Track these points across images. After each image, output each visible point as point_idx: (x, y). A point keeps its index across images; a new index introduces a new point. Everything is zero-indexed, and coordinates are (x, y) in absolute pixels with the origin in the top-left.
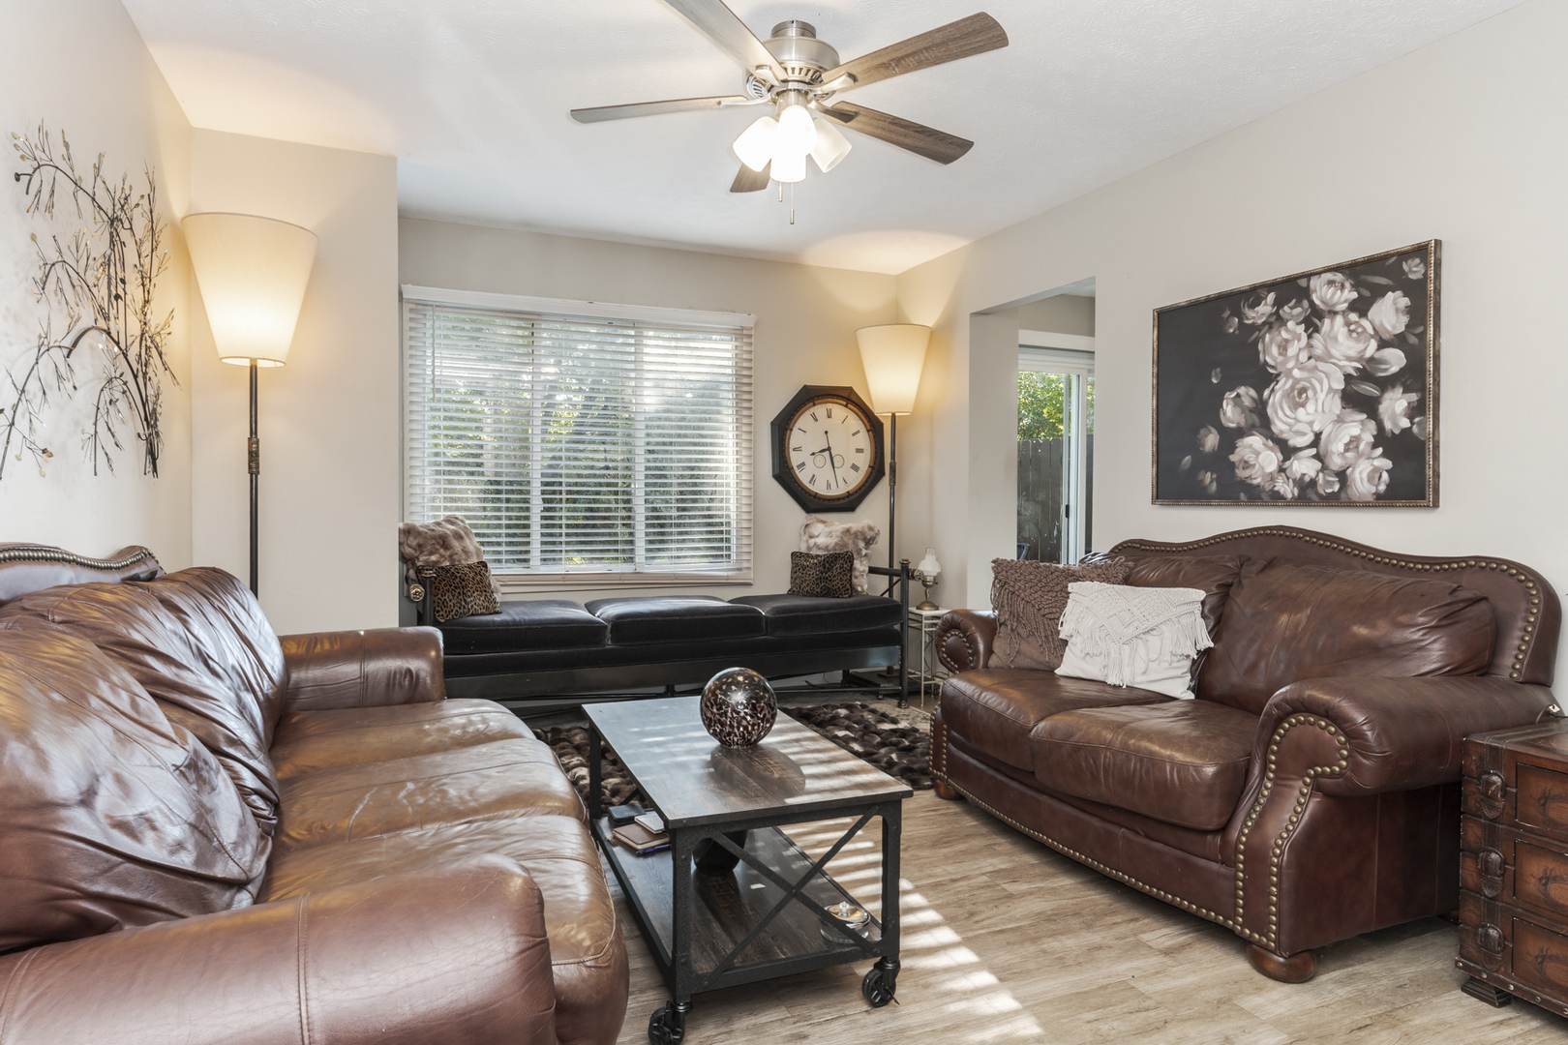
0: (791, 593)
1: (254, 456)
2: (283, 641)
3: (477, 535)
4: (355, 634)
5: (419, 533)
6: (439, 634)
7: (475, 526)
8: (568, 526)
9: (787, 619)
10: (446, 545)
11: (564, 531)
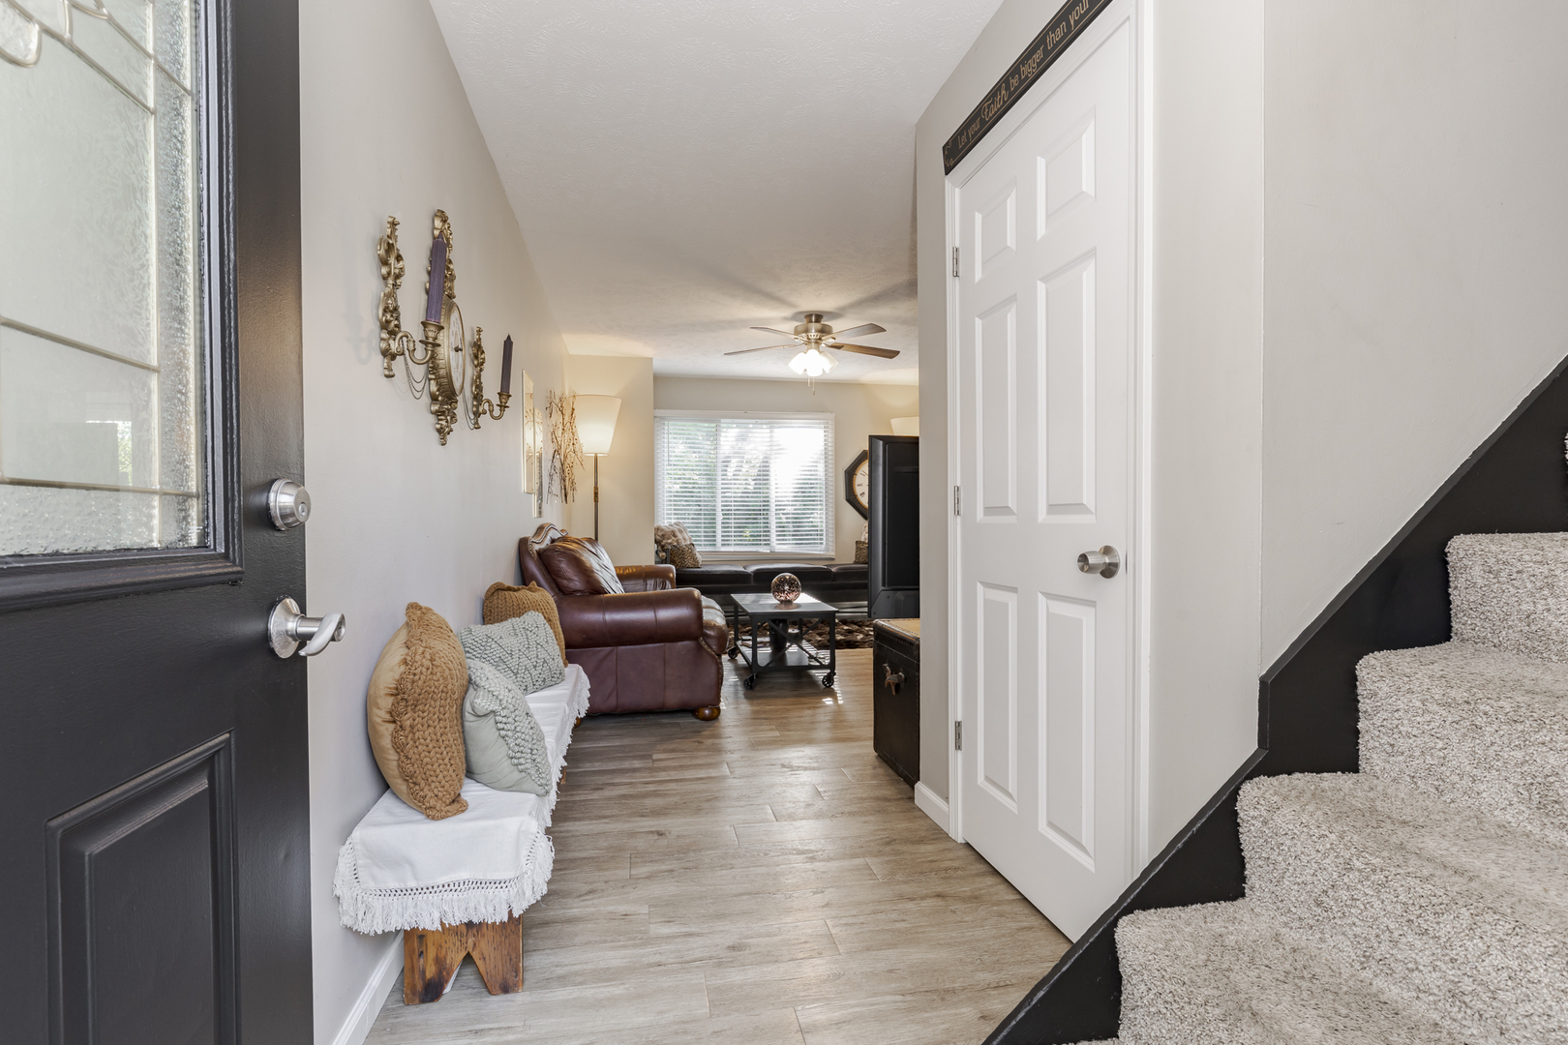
0: (855, 563)
1: (596, 494)
2: (615, 567)
3: (690, 532)
4: (641, 566)
5: (663, 530)
6: (674, 567)
7: (689, 527)
8: (735, 527)
9: (846, 573)
10: (675, 536)
11: (733, 530)
